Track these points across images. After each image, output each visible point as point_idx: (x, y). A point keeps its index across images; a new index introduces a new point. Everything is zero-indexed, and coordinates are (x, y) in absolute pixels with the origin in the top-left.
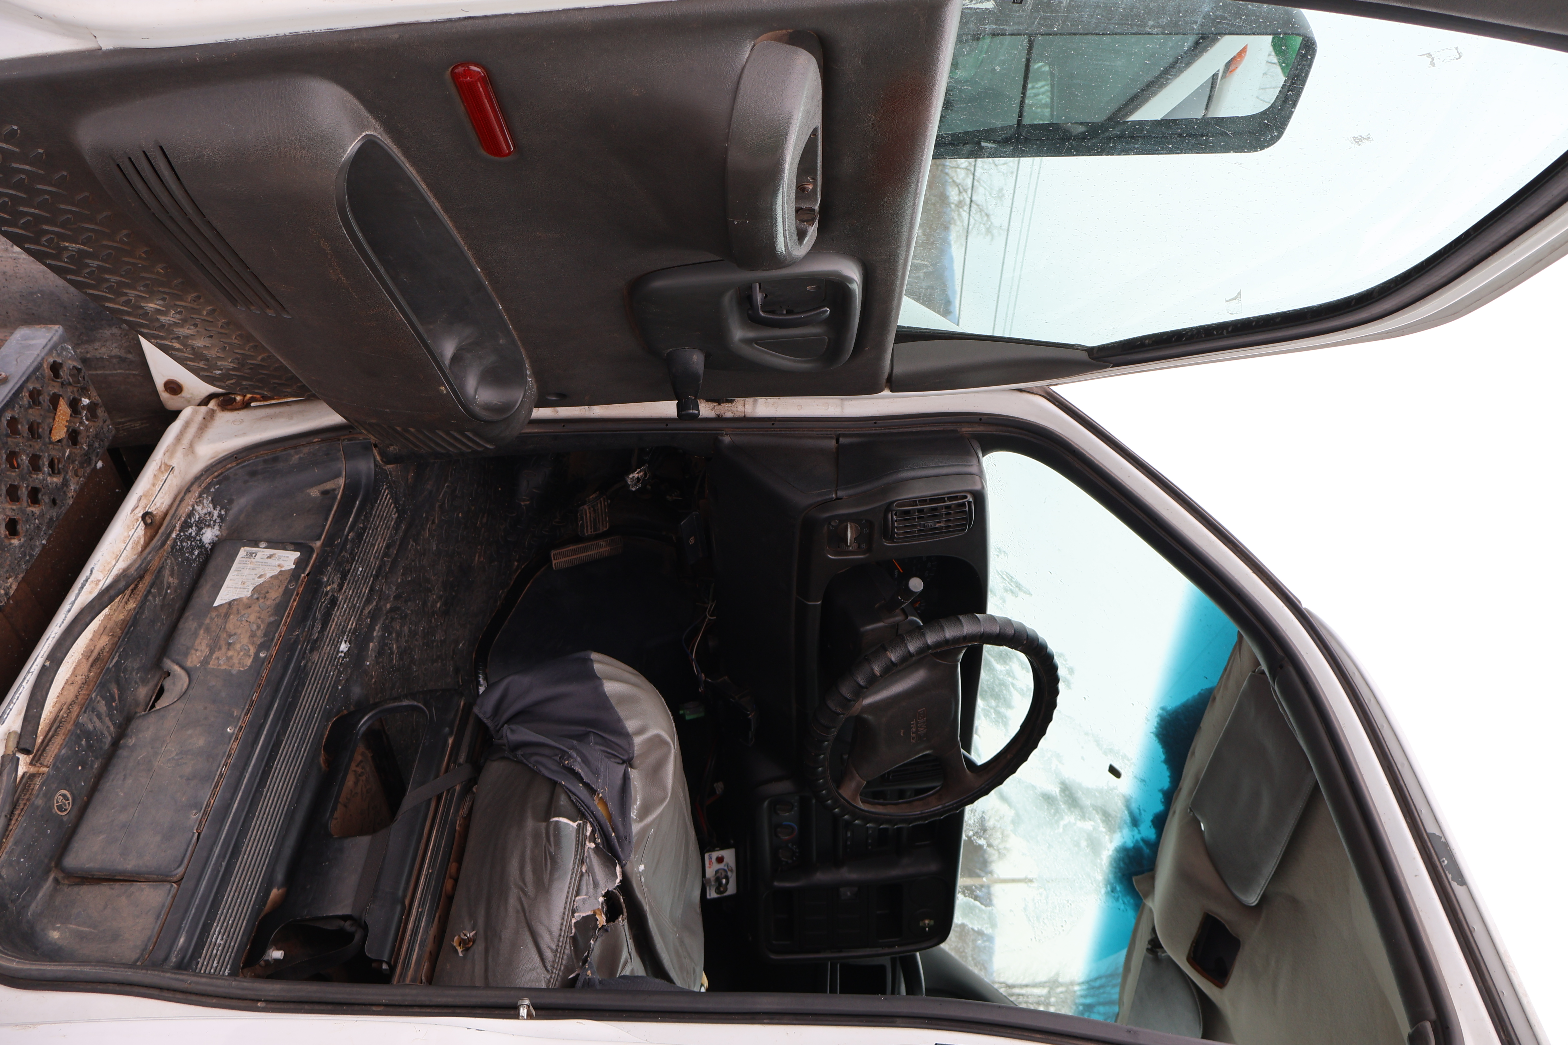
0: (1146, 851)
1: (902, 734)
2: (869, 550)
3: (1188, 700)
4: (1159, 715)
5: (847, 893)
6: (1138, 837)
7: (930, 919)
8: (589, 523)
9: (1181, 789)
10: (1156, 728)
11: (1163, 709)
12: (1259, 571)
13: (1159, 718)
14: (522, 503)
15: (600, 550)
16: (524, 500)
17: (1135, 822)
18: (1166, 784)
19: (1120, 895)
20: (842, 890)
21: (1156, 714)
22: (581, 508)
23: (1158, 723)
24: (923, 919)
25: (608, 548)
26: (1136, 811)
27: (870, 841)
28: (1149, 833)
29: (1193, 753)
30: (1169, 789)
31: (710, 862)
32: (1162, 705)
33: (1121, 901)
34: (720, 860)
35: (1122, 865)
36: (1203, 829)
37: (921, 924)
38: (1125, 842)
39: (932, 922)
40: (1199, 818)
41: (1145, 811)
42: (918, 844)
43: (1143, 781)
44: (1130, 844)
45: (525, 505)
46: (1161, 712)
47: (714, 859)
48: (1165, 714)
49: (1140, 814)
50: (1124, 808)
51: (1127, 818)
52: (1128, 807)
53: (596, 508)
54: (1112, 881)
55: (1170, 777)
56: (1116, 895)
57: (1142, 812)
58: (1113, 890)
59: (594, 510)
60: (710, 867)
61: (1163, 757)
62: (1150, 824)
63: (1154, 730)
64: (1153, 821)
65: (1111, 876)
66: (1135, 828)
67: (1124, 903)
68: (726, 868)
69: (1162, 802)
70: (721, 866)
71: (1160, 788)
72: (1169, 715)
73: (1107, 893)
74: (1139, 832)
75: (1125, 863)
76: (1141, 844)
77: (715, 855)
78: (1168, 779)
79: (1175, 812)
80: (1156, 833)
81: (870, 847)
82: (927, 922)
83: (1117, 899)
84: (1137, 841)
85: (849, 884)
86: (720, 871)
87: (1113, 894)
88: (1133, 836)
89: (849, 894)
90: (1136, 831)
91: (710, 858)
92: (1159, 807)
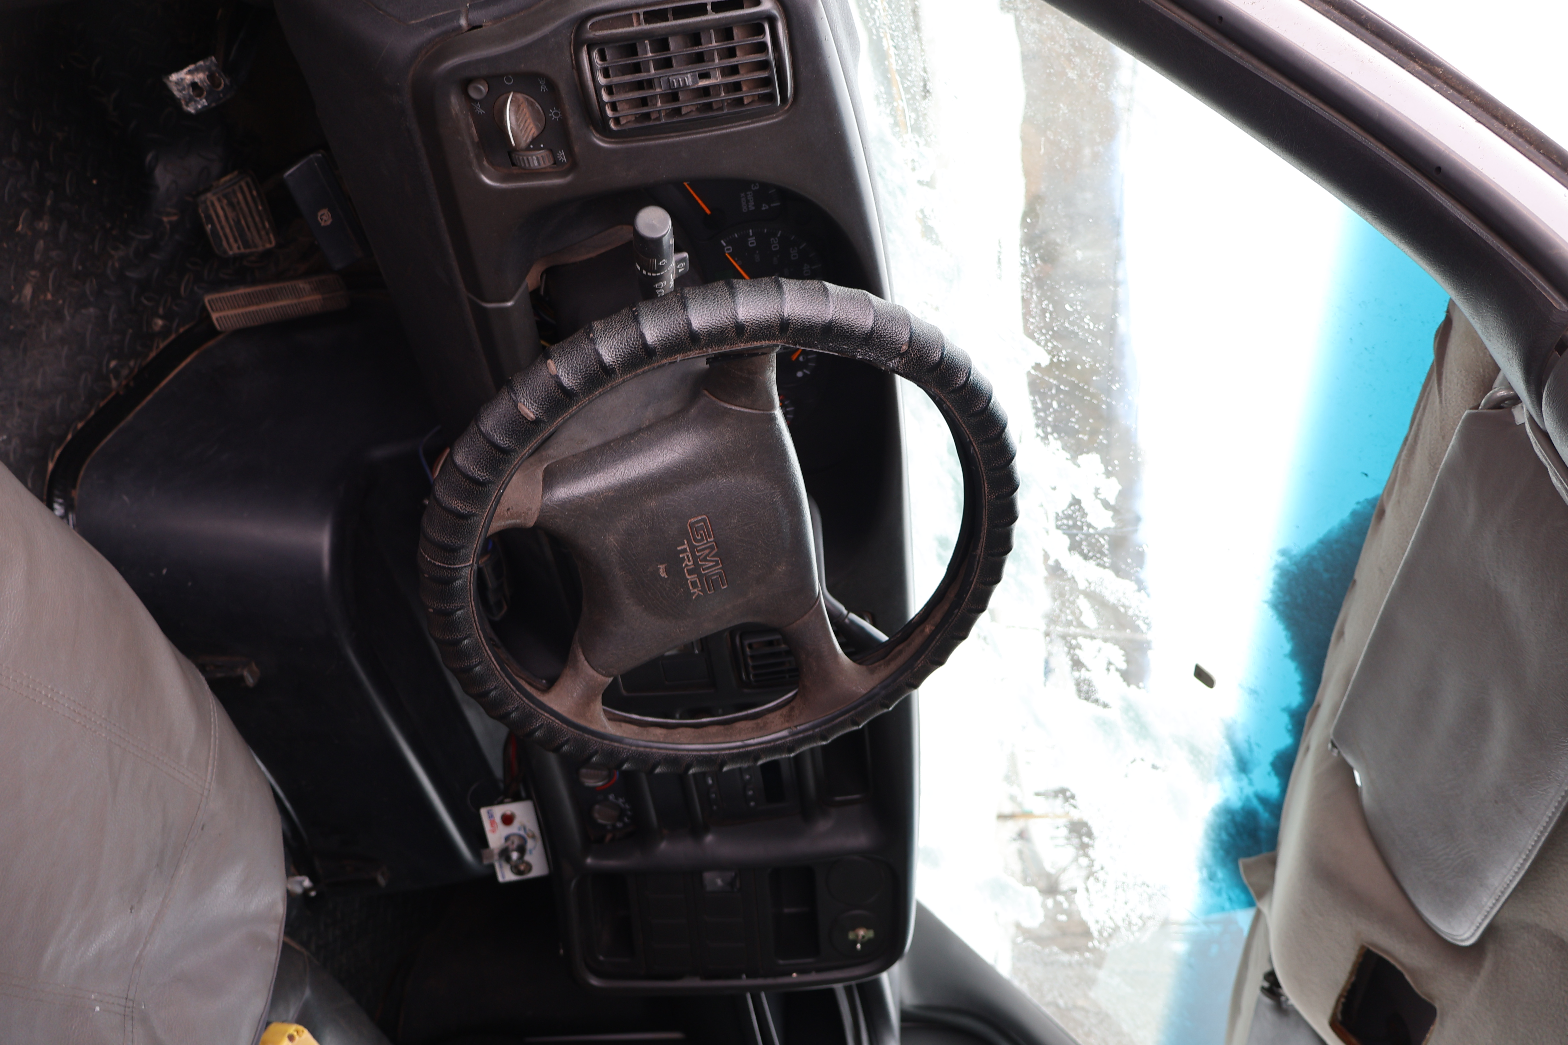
0: (1264, 815)
1: (663, 574)
2: (573, 165)
3: (1330, 532)
4: (1277, 566)
5: (715, 881)
6: (1249, 791)
7: (868, 927)
8: (228, 230)
9: (1318, 706)
10: (1273, 592)
11: (1284, 553)
12: (1496, 117)
13: (1278, 571)
14: (165, 219)
15: (303, 300)
16: (168, 214)
17: (1243, 766)
18: (1295, 699)
19: (1224, 885)
20: (708, 876)
21: (1272, 564)
22: (202, 198)
23: (1275, 583)
24: (854, 928)
25: (317, 297)
26: (1244, 746)
27: (750, 793)
28: (1270, 785)
29: (1341, 634)
30: (1300, 706)
31: (493, 823)
32: (1281, 545)
33: (1225, 896)
34: (508, 820)
35: (1224, 836)
36: (1358, 782)
37: (851, 936)
38: (1227, 800)
39: (871, 934)
40: (1351, 760)
41: (1258, 745)
42: (838, 798)
43: (1253, 692)
44: (1236, 803)
45: (170, 222)
46: (1281, 559)
47: (498, 819)
48: (1288, 563)
49: (1251, 750)
50: (1222, 741)
51: (1230, 759)
52: (1231, 739)
53: (234, 200)
54: (1210, 860)
55: (1302, 684)
56: (1217, 886)
57: (1255, 748)
58: (1212, 877)
59: (231, 204)
60: (494, 831)
61: (1288, 647)
62: (1269, 768)
63: (1268, 596)
64: (1274, 765)
65: (1208, 854)
66: (1243, 776)
67: (1230, 899)
68: (522, 833)
69: (1289, 731)
70: (514, 829)
71: (1284, 705)
72: (1296, 564)
73: (1203, 881)
74: (1251, 783)
75: (1229, 834)
76: (1255, 803)
77: (498, 811)
78: (1298, 689)
79: (1308, 749)
80: (1280, 785)
81: (752, 804)
82: (861, 932)
83: (1219, 892)
84: (1248, 799)
85: (718, 866)
86: (512, 838)
87: (1212, 884)
88: (1241, 789)
89: (719, 882)
90: (1245, 781)
91: (491, 816)
92: (1285, 741)
